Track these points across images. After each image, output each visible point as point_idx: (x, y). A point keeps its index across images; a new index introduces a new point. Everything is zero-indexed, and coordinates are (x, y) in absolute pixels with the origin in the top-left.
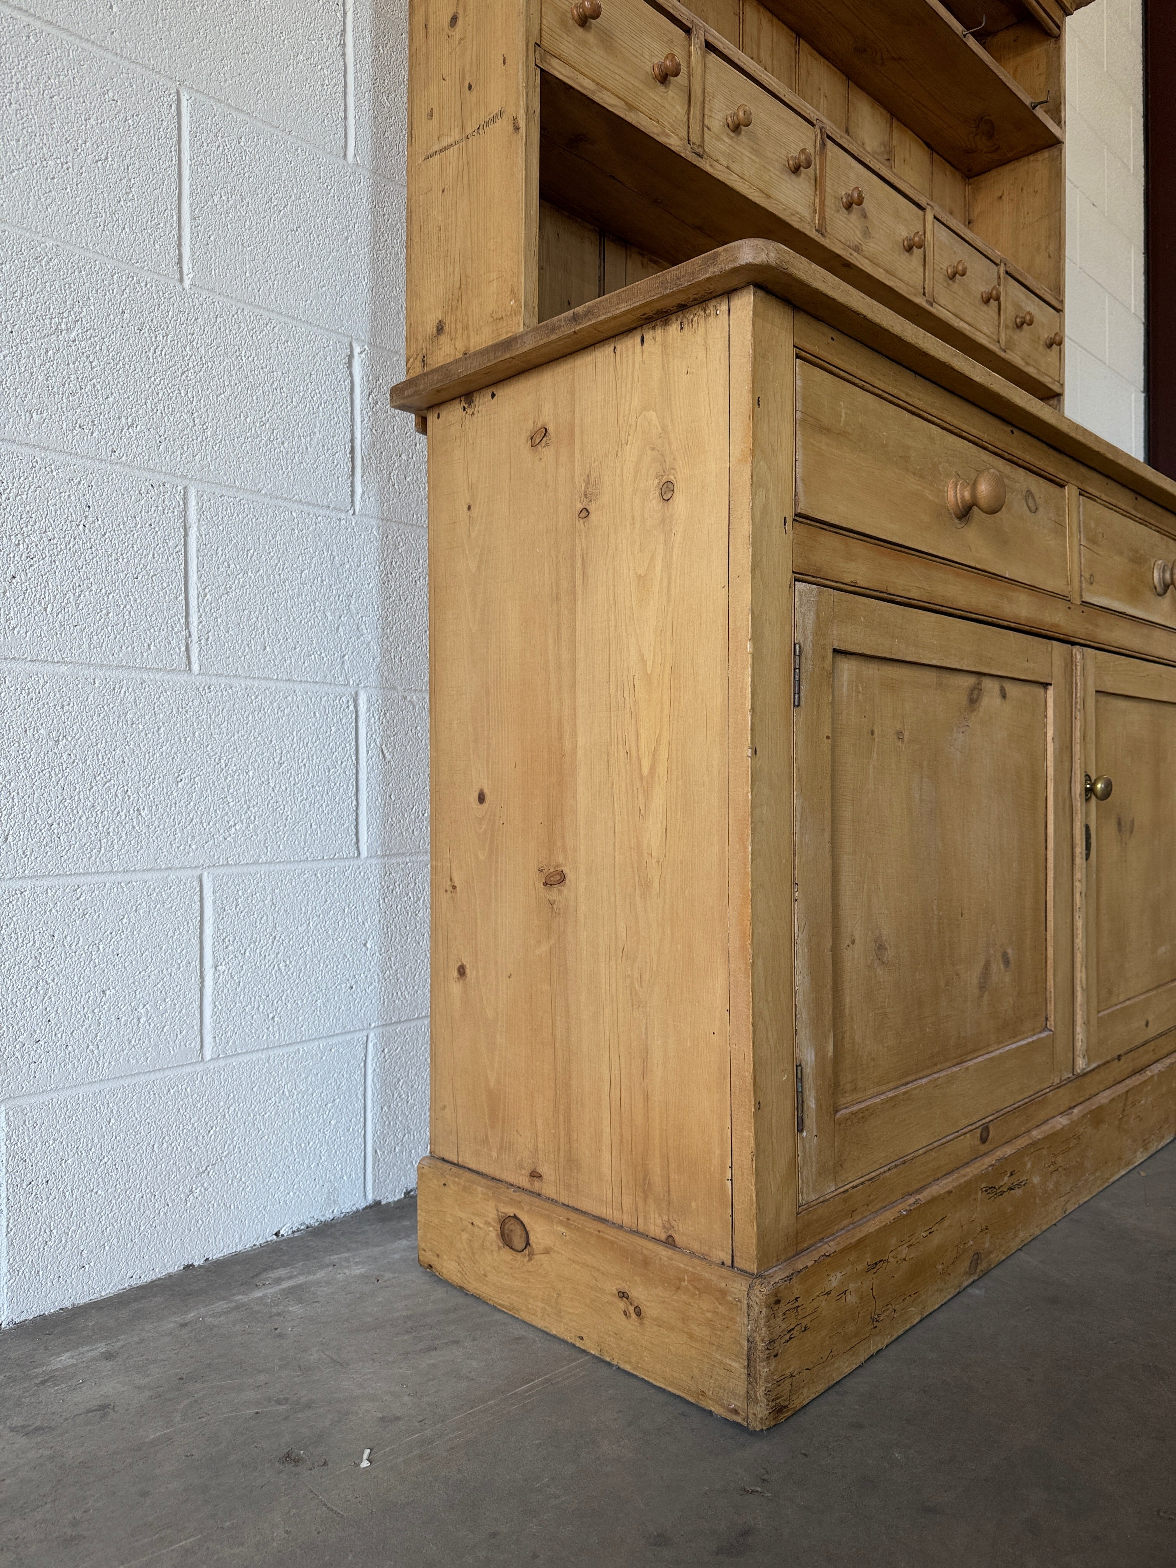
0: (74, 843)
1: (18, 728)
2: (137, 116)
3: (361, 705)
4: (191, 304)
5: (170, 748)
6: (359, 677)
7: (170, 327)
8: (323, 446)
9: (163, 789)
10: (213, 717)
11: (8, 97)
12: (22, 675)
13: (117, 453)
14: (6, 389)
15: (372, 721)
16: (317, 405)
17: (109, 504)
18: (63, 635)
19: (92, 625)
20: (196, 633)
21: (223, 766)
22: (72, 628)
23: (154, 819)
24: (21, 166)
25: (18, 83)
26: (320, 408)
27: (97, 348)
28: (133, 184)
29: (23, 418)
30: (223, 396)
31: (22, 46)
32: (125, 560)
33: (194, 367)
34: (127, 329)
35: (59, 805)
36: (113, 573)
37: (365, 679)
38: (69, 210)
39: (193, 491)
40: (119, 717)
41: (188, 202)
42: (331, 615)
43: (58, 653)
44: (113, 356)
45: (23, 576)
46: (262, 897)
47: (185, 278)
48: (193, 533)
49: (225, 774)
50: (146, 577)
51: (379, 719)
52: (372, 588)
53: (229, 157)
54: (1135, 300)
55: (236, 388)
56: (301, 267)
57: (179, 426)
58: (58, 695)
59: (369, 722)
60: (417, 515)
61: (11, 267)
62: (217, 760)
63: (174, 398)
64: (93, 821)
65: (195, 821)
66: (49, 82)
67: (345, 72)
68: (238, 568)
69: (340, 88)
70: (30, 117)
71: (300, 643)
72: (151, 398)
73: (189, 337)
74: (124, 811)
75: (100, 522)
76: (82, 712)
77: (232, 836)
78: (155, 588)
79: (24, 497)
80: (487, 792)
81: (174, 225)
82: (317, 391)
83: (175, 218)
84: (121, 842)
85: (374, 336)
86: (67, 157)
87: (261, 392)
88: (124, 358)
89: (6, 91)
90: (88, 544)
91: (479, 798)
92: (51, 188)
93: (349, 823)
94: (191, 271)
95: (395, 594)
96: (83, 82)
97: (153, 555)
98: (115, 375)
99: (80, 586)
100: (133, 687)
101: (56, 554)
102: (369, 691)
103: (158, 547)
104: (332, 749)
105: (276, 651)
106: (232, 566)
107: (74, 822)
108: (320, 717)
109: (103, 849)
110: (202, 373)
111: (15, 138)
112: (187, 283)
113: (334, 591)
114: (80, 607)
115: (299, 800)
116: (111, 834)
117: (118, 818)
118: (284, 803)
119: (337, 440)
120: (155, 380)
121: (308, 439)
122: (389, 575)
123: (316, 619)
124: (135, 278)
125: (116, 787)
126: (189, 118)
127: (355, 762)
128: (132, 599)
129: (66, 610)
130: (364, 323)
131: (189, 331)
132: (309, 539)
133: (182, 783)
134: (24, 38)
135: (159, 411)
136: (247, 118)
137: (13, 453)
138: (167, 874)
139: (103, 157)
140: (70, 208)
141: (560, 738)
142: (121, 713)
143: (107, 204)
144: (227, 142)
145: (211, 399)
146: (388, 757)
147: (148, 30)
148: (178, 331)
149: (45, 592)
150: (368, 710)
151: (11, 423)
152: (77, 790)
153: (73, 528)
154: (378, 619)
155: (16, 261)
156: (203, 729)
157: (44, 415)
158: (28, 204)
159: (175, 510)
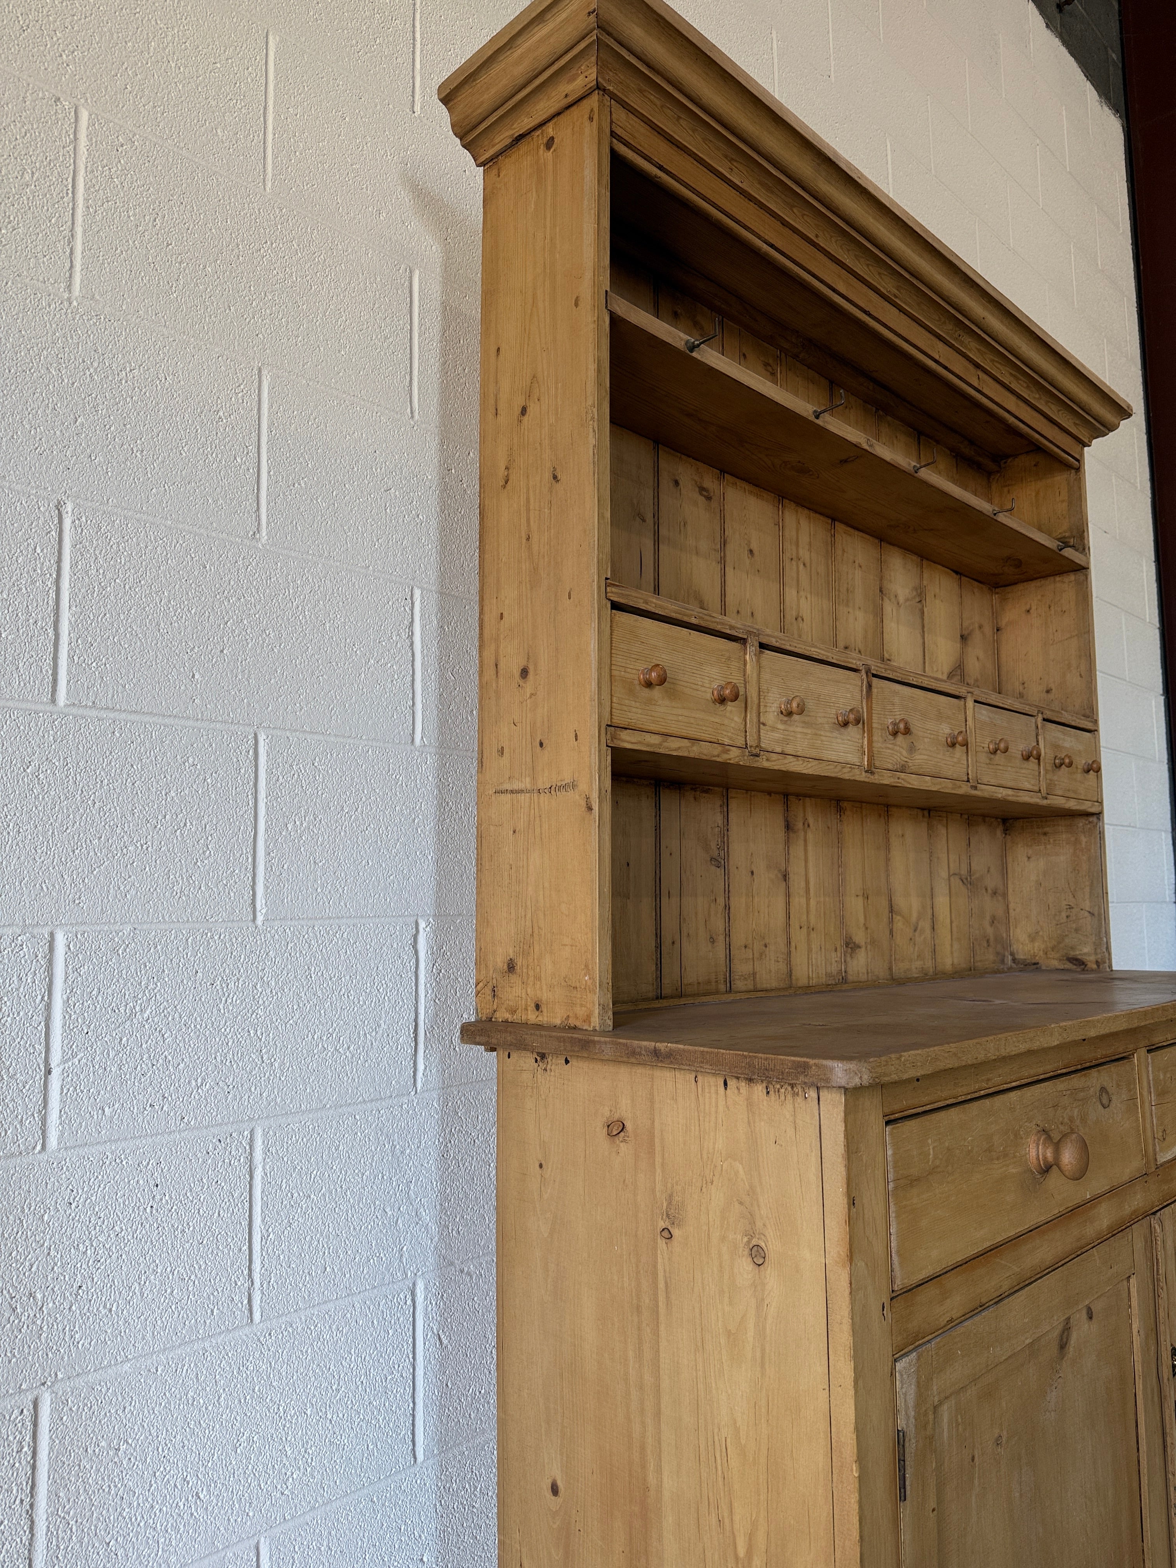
0: (131, 1554)
1: (79, 1449)
2: (216, 773)
3: (419, 1295)
4: (263, 940)
5: (229, 1415)
6: (417, 1266)
7: (242, 971)
8: (388, 1035)
9: (222, 1462)
10: (273, 1364)
11: (91, 798)
12: (85, 1390)
13: (186, 1120)
14: (80, 1094)
15: (429, 1309)
16: (383, 996)
17: (177, 1175)
18: (127, 1331)
19: (156, 1309)
20: (258, 1279)
21: (282, 1414)
22: (136, 1321)
23: (212, 1498)
24: (102, 862)
25: (102, 782)
26: (386, 998)
27: (170, 1019)
28: (211, 841)
29: (95, 1117)
30: (291, 1021)
31: (108, 743)
32: (191, 1229)
33: (264, 1002)
34: (200, 988)
35: (118, 1519)
36: (178, 1246)
37: (422, 1266)
38: (147, 889)
39: (260, 1131)
40: (180, 1400)
41: (263, 840)
42: (391, 1210)
43: (122, 1353)
44: (185, 1021)
45: (89, 1284)
46: (318, 1545)
47: (258, 914)
48: (258, 1174)
49: (284, 1422)
50: (211, 1239)
51: (436, 1304)
52: (431, 1165)
53: (303, 781)
54: (1150, 608)
55: (304, 1008)
56: (370, 864)
57: (248, 1069)
58: (120, 1399)
59: (427, 1310)
60: (476, 1070)
61: (89, 967)
62: (276, 1410)
63: (243, 1042)
64: (152, 1523)
65: (253, 1484)
66: (132, 769)
67: (413, 661)
68: (301, 1195)
69: (409, 679)
70: (113, 810)
71: (360, 1251)
72: (220, 1050)
73: (260, 974)
74: (183, 1500)
75: (167, 1198)
76: (144, 1408)
77: (289, 1488)
78: (220, 1247)
79: (93, 1198)
80: (560, 1483)
81: (249, 867)
82: (383, 982)
83: (250, 860)
84: (179, 1536)
85: (438, 906)
86: (147, 837)
87: (329, 1003)
88: (196, 1020)
89: (90, 793)
90: (155, 1225)
91: (552, 1488)
92: (131, 873)
93: (405, 1432)
94: (264, 906)
95: (454, 1162)
96: (165, 758)
97: (219, 1212)
98: (187, 1039)
99: (145, 1272)
100: (195, 1361)
101: (123, 1247)
102: (427, 1276)
103: (224, 1203)
104: (389, 1355)
105: (336, 1270)
106: (296, 1195)
107: (132, 1531)
108: (378, 1324)
109: (160, 1550)
110: (271, 1006)
111: (97, 836)
112: (260, 918)
113: (394, 1183)
114: (145, 1295)
115: (356, 1423)
116: (169, 1530)
117: (177, 1511)
118: (341, 1432)
119: (402, 1024)
120: (225, 1030)
121: (374, 1033)
122: (449, 1145)
123: (376, 1220)
124: (209, 934)
125: (175, 1477)
126: (265, 758)
127: (411, 1360)
128: (197, 1267)
129: (131, 1303)
130: (429, 897)
131: (260, 968)
132: (371, 1138)
133: (241, 1447)
134: (110, 736)
135: (228, 1061)
136: (321, 737)
137: (84, 1157)
138: (224, 1553)
139: (182, 825)
140: (149, 887)
141: (643, 1467)
142: (183, 1394)
143: (184, 870)
144: (302, 769)
145: (280, 1029)
146: (445, 1342)
147: (228, 686)
148: (249, 972)
149: (111, 1292)
150: (426, 1298)
151: (83, 1127)
152: (137, 1495)
153: (141, 1214)
154: (437, 1196)
155: (94, 960)
156: (263, 1381)
157: (116, 1106)
158: (107, 898)
159: (242, 1157)
